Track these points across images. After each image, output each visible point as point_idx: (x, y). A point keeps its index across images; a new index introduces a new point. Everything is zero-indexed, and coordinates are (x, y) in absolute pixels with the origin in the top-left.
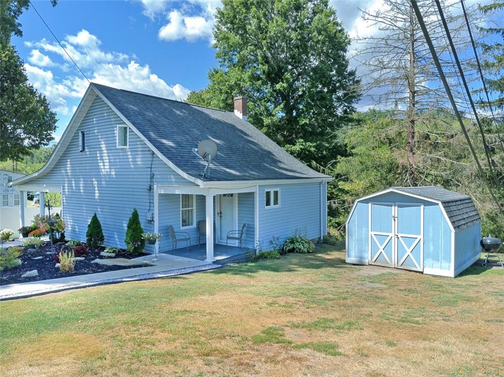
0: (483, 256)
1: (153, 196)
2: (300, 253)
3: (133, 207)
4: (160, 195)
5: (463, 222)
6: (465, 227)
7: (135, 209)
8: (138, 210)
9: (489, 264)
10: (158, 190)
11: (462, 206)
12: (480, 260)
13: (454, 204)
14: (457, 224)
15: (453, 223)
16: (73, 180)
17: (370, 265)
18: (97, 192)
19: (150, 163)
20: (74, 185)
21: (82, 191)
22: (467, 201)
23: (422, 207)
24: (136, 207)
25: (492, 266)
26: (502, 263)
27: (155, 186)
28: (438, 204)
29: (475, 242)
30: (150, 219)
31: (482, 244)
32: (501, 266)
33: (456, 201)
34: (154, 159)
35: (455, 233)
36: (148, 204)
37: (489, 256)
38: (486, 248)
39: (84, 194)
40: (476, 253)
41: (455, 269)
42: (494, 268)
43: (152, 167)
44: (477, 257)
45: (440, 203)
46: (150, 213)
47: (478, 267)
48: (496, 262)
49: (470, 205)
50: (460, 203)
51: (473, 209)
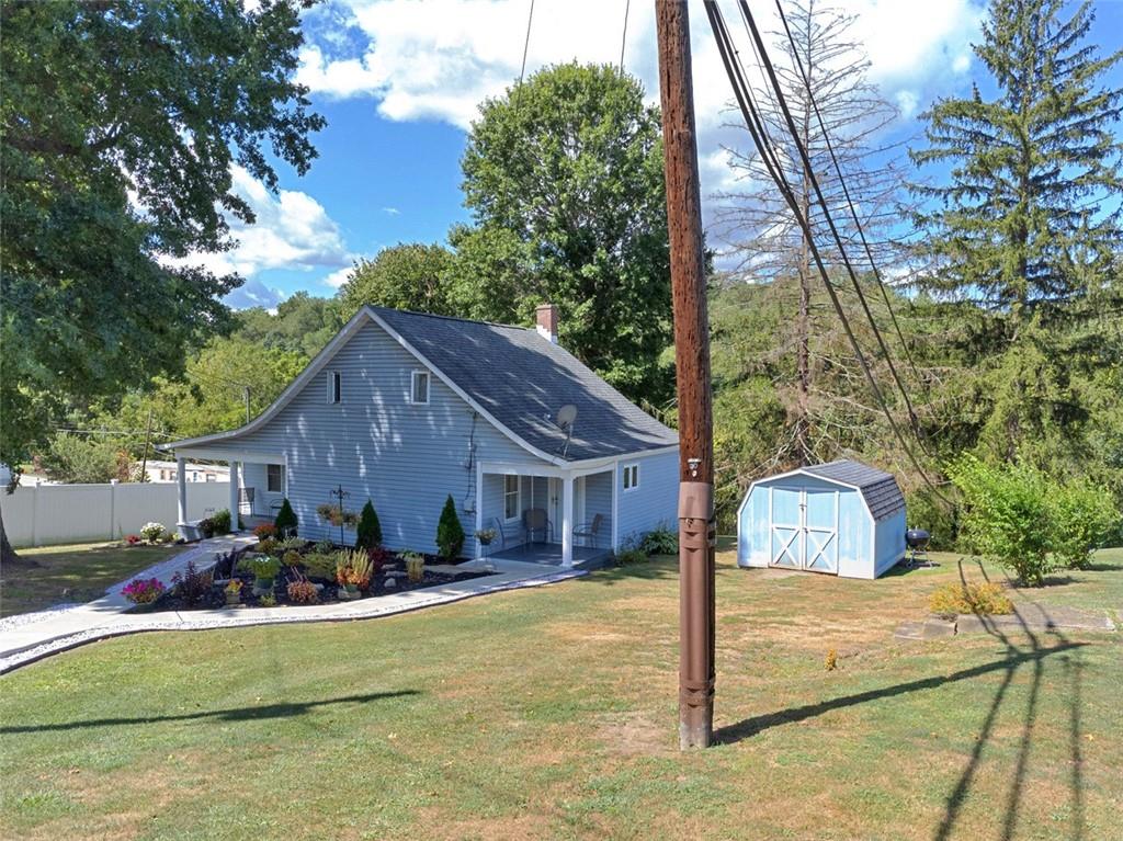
0: (908, 555)
1: (475, 477)
2: (667, 553)
3: (448, 492)
4: (485, 475)
5: (885, 511)
6: (886, 517)
7: (450, 496)
8: (454, 498)
9: (916, 564)
10: (481, 469)
11: (883, 490)
12: (904, 559)
13: (874, 488)
14: (878, 514)
15: (873, 513)
16: (311, 445)
17: (770, 567)
18: (362, 466)
19: (470, 429)
20: (313, 454)
21: (331, 464)
22: (889, 482)
23: (837, 493)
24: (452, 493)
25: (918, 567)
26: (930, 563)
27: (478, 463)
28: (855, 490)
29: (898, 536)
30: (469, 509)
31: (908, 539)
32: (928, 566)
33: (876, 484)
34: (477, 425)
35: (876, 526)
36: (466, 488)
37: (915, 554)
38: (913, 543)
39: (336, 469)
40: (899, 551)
41: (876, 570)
42: (921, 569)
43: (474, 434)
44: (900, 557)
45: (858, 489)
46: (470, 500)
47: (902, 567)
48: (924, 561)
49: (892, 487)
50: (880, 486)
51: (896, 492)
